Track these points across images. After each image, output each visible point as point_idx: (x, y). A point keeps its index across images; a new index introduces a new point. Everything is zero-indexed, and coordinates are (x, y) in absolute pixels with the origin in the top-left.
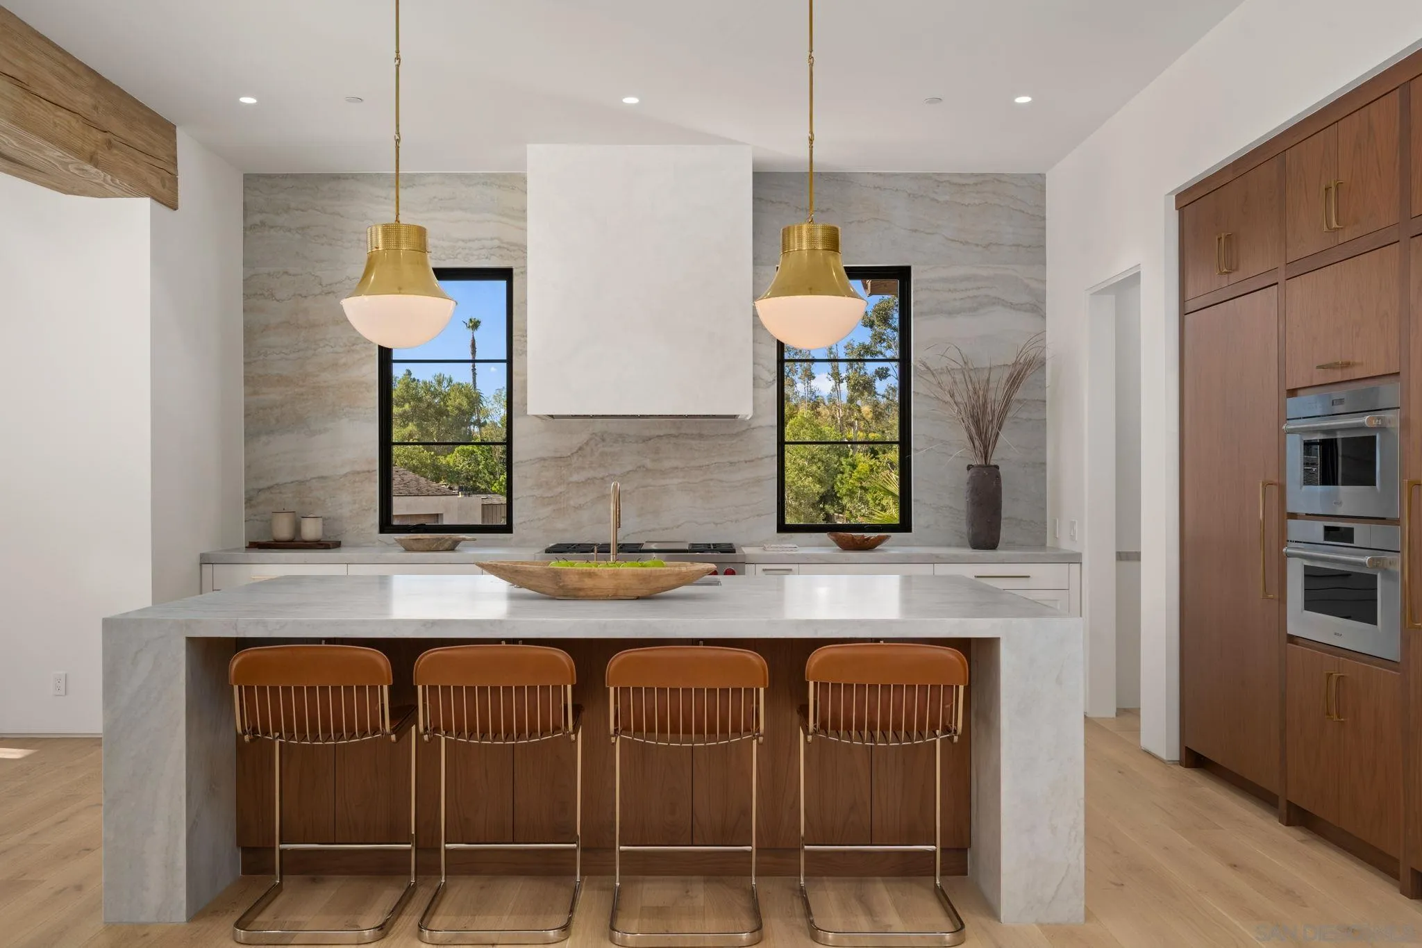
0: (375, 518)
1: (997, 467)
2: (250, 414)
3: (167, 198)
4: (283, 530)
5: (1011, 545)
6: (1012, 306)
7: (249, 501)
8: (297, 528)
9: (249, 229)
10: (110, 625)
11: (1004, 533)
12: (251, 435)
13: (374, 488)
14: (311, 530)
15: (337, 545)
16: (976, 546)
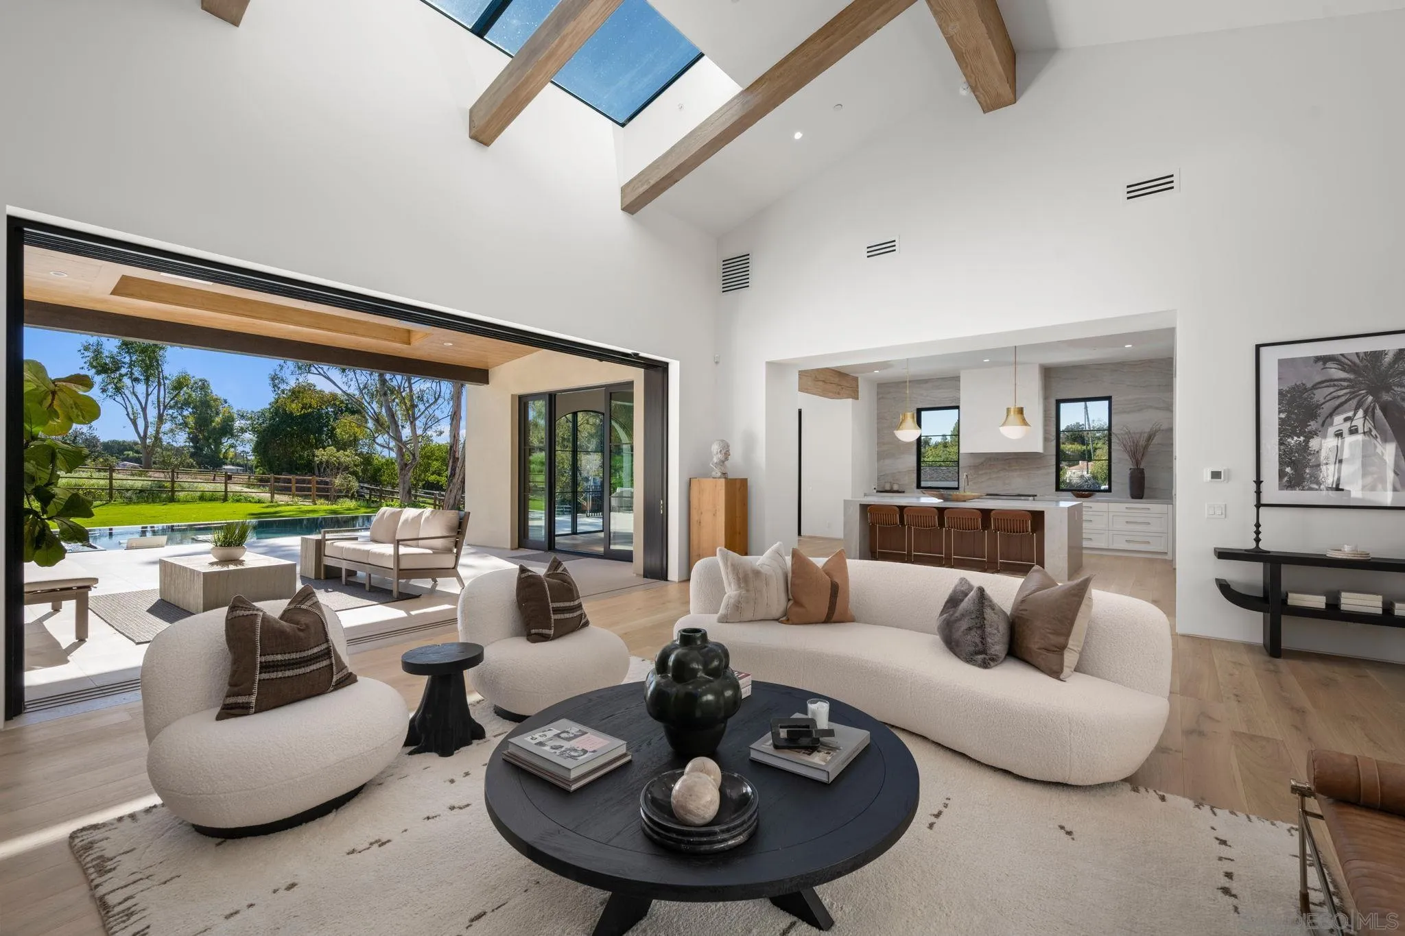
0: (915, 485)
1: (1143, 469)
2: (878, 453)
3: (855, 396)
4: (888, 488)
5: (1149, 498)
6: (1157, 408)
7: (878, 479)
8: (892, 487)
9: (879, 399)
10: (845, 501)
11: (1146, 491)
12: (879, 460)
13: (915, 476)
14: (896, 487)
15: (903, 492)
16: (1133, 498)
